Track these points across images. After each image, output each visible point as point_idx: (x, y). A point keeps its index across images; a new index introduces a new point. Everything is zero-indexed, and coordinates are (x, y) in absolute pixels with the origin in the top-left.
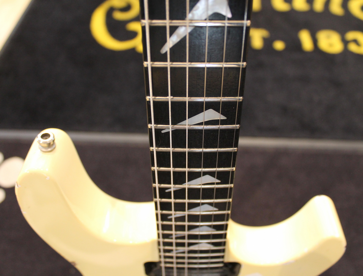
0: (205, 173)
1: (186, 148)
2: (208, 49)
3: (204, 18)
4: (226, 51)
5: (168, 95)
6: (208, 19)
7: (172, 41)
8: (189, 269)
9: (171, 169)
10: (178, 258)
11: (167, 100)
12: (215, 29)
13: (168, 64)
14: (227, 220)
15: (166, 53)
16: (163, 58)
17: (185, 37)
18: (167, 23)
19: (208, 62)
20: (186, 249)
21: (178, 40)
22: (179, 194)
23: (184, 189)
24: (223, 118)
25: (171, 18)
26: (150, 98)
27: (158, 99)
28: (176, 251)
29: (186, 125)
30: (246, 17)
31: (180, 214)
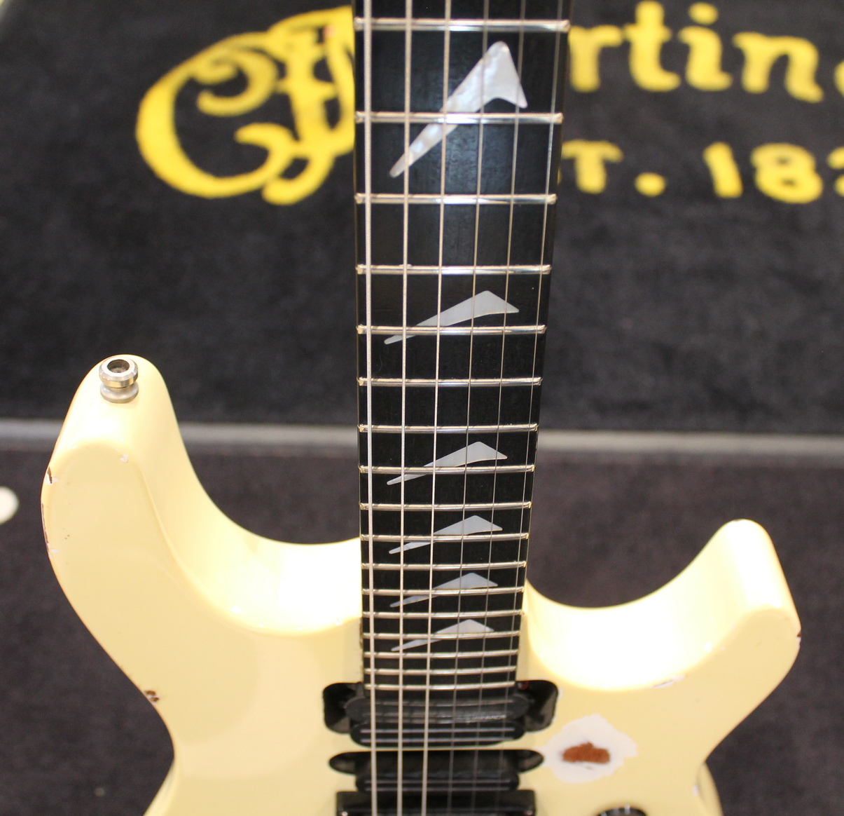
0: (474, 438)
1: (434, 378)
2: (482, 167)
3: (476, 108)
4: (517, 172)
5: (401, 263)
6: (483, 110)
7: (413, 152)
8: (434, 695)
9: (403, 429)
10: (409, 664)
11: (398, 272)
12: (495, 130)
13: (405, 199)
14: (521, 584)
15: (402, 175)
16: (396, 186)
17: (439, 145)
18: (406, 117)
19: (481, 193)
20: (429, 638)
21: (426, 150)
22: (418, 490)
23: (429, 476)
24: (513, 310)
25: (414, 109)
26: (366, 269)
27: (382, 269)
28: (405, 644)
29: (436, 326)
30: (553, 107)
31: (417, 541)
